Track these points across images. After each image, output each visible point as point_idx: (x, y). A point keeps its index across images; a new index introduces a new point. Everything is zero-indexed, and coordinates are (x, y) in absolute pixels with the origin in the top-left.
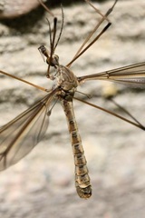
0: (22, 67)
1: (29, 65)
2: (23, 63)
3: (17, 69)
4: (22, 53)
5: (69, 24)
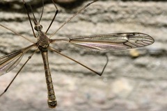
0: (74, 32)
1: (79, 31)
2: (75, 30)
3: (71, 33)
4: (75, 24)
5: (106, 12)
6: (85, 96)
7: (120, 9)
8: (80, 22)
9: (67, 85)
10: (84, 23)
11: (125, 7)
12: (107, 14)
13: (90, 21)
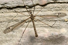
5: (56, 7)
6: (52, 34)
7: (60, 6)
8: (48, 11)
9: (46, 31)
10: (49, 11)
11: (62, 6)
12: (56, 8)
13: (51, 11)
